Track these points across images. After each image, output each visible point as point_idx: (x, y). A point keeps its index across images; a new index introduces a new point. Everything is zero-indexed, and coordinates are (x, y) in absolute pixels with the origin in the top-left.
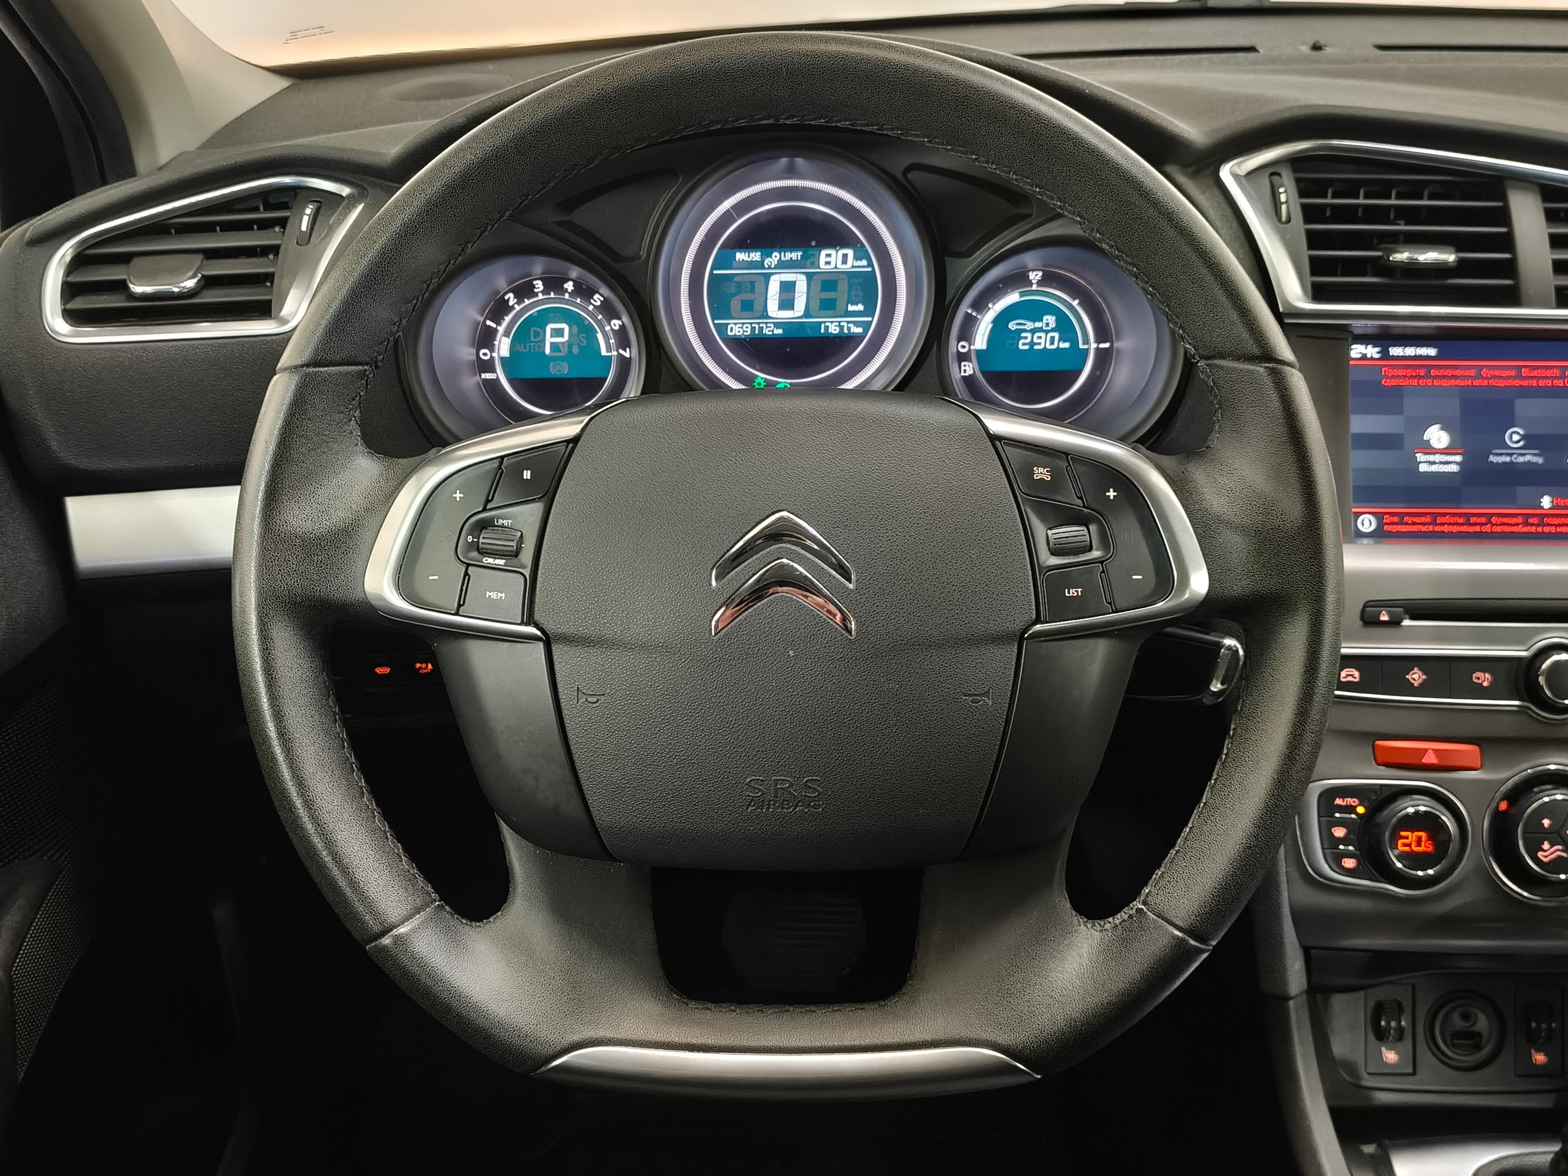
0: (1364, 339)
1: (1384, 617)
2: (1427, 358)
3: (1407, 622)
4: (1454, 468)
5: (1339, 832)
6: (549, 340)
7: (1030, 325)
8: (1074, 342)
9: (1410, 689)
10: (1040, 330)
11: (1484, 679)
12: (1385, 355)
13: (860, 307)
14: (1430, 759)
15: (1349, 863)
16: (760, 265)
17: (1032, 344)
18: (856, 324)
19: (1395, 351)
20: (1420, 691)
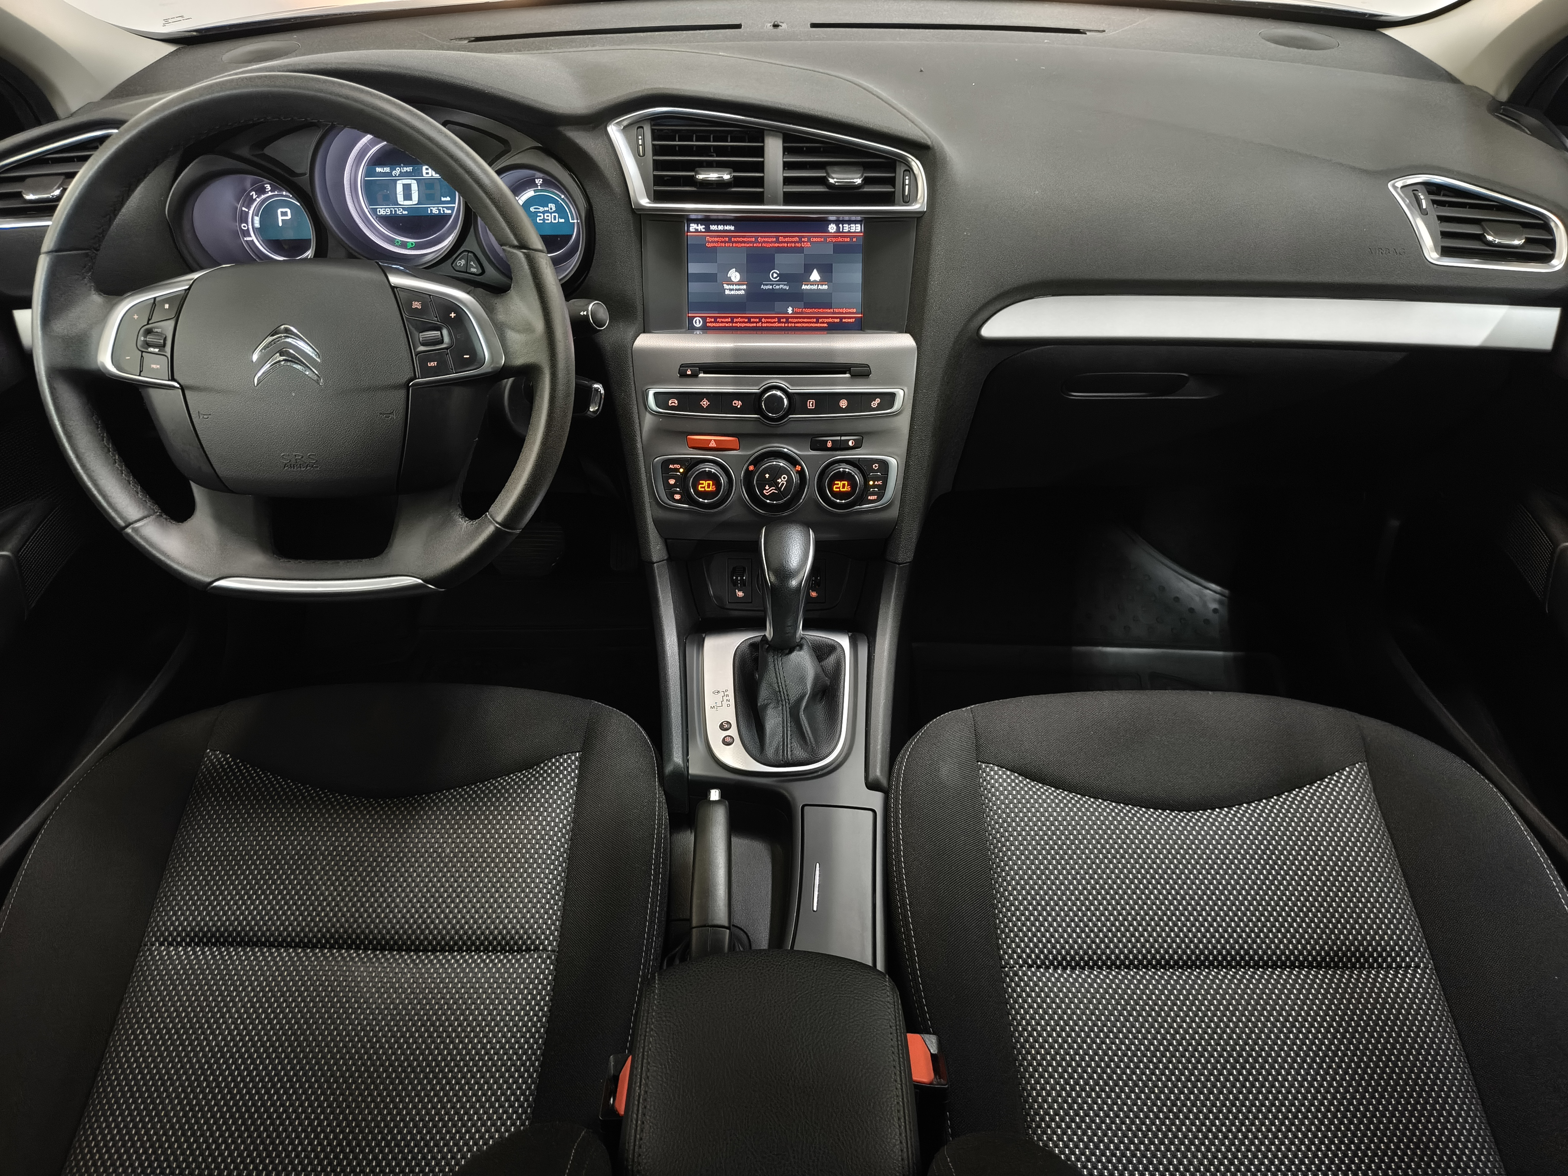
0: (697, 221)
1: (689, 373)
2: (730, 231)
3: (701, 375)
4: (742, 292)
5: (672, 482)
6: (280, 218)
7: (542, 209)
8: (567, 219)
9: (702, 410)
10: (547, 212)
11: (738, 404)
12: (708, 230)
13: (448, 199)
14: (713, 444)
15: (677, 497)
16: (389, 174)
17: (544, 219)
18: (448, 208)
19: (713, 227)
20: (707, 410)
